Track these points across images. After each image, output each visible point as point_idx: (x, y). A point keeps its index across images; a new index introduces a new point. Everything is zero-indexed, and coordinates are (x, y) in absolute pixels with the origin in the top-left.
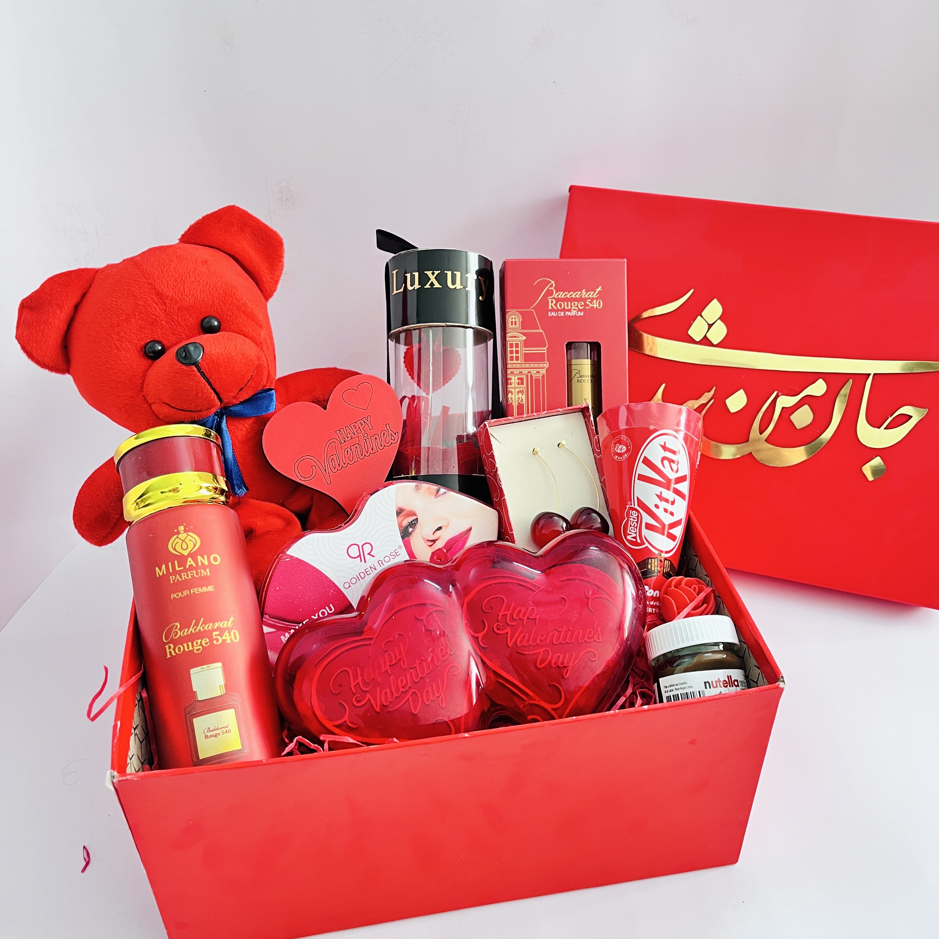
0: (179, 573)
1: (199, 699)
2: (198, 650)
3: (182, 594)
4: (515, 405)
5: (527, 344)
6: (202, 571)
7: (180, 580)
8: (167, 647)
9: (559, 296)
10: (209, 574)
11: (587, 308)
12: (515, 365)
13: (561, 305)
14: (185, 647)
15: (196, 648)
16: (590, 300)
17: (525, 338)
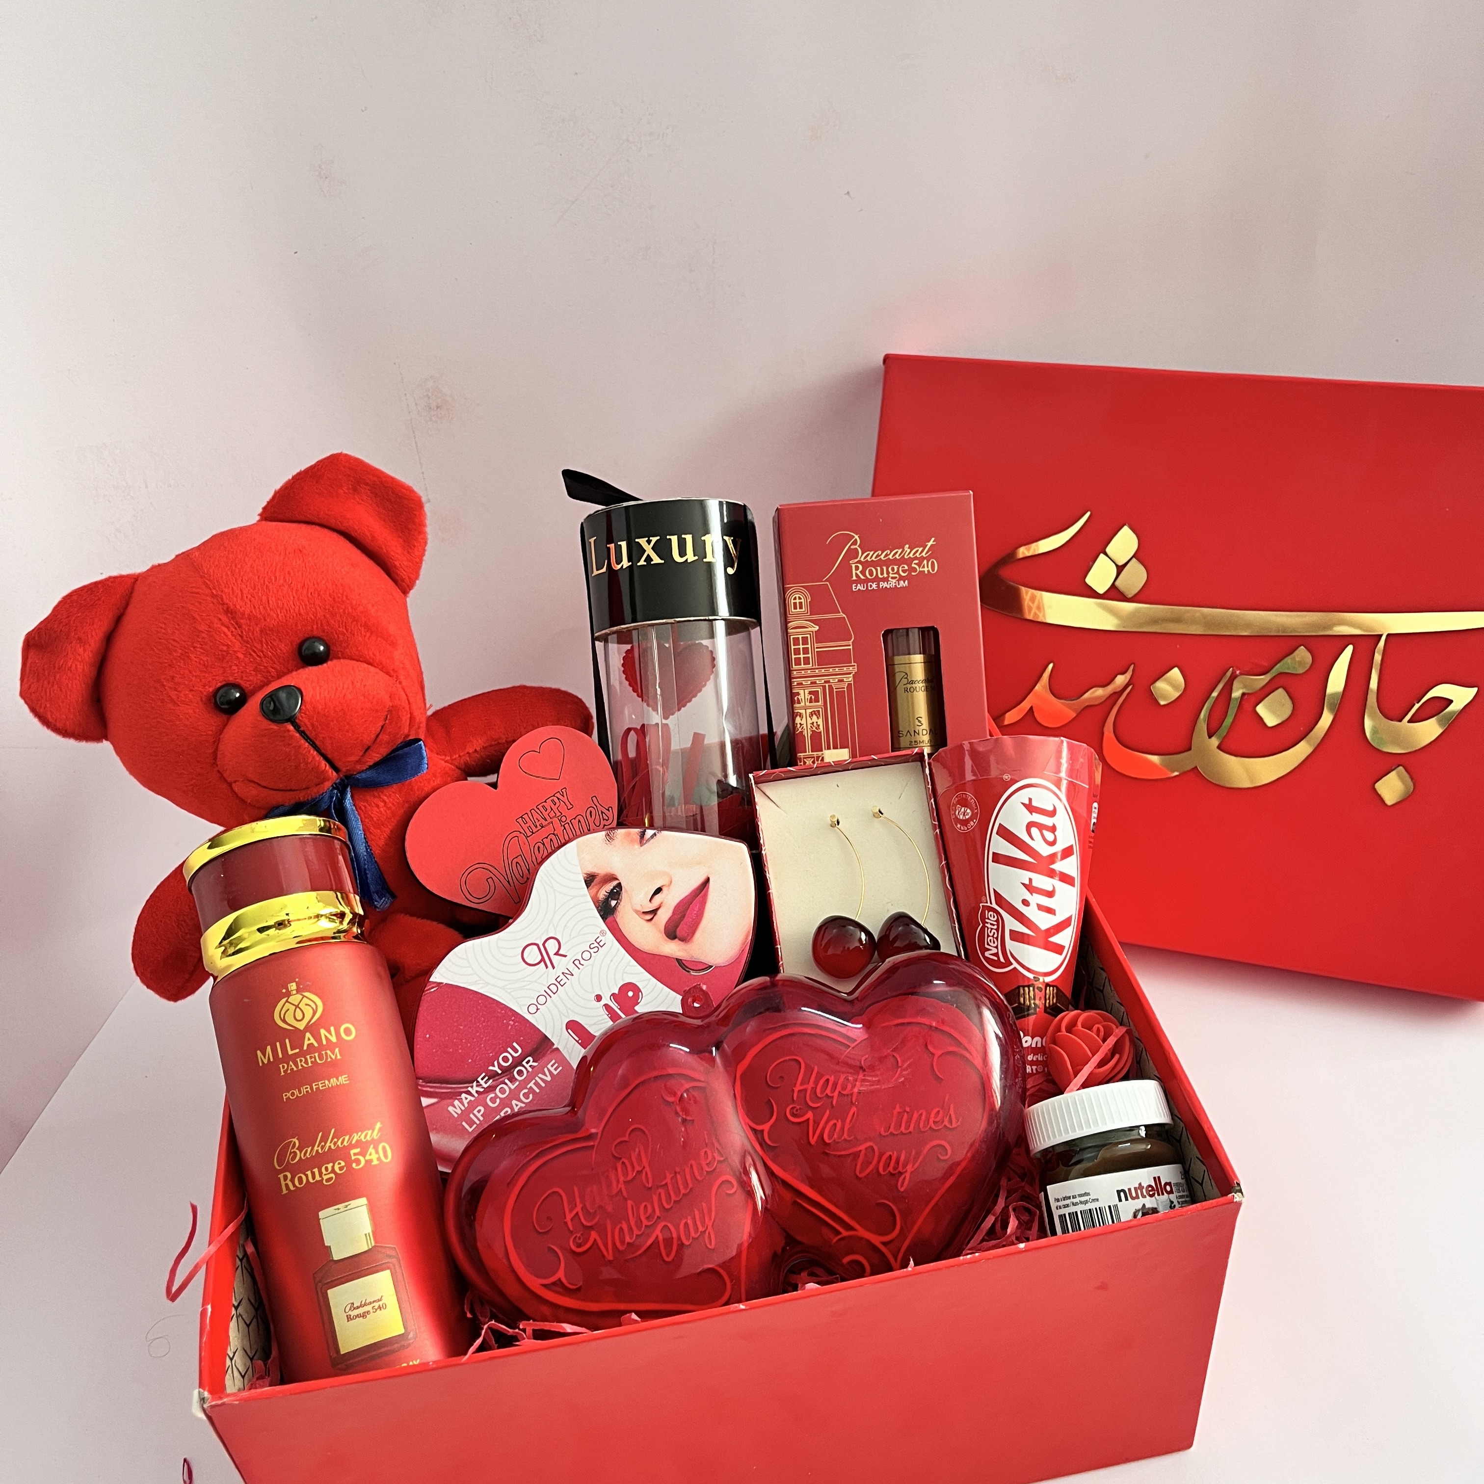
0: (294, 1058)
1: (335, 1258)
2: (328, 1180)
3: (300, 1093)
4: (807, 734)
5: (819, 637)
6: (328, 1052)
7: (295, 1069)
8: (281, 1176)
9: (868, 558)
10: (339, 1057)
11: (913, 574)
12: (803, 672)
13: (871, 573)
14: (309, 1177)
15: (325, 1177)
16: (916, 562)
17: (817, 628)
